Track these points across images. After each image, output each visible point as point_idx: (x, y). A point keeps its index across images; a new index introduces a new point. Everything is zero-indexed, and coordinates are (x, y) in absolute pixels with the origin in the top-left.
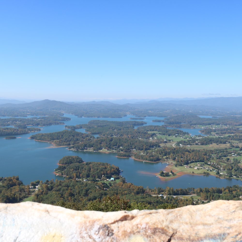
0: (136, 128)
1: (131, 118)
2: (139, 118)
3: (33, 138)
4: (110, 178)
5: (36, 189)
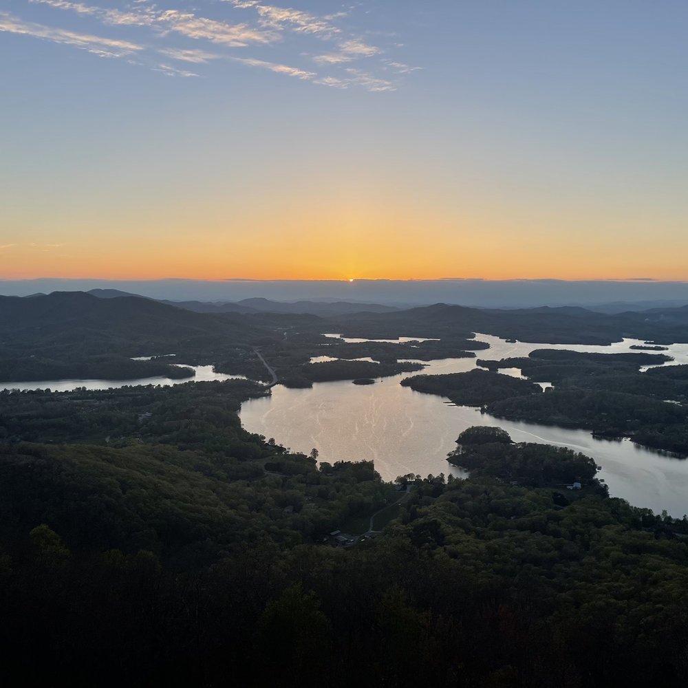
0: (644, 369)
1: (633, 347)
2: (654, 346)
3: (405, 383)
4: (572, 483)
5: (408, 492)
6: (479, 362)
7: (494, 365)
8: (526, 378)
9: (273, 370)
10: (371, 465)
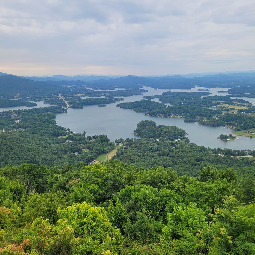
0: (202, 98)
1: (198, 90)
2: (205, 89)
3: (117, 106)
4: (177, 139)
5: (120, 145)
6: (144, 97)
7: (149, 98)
8: (161, 102)
9: (67, 102)
10: (106, 136)
